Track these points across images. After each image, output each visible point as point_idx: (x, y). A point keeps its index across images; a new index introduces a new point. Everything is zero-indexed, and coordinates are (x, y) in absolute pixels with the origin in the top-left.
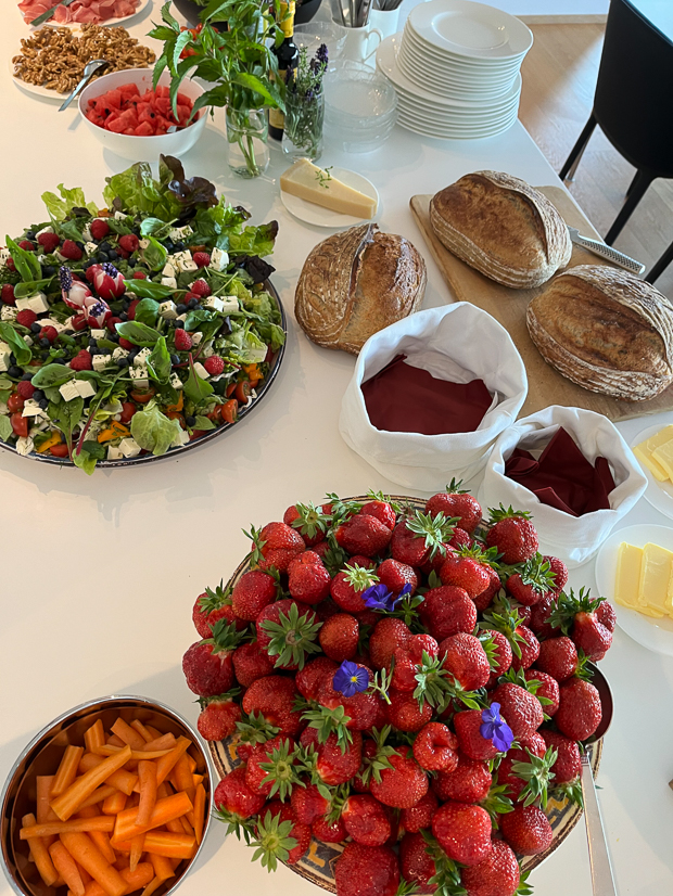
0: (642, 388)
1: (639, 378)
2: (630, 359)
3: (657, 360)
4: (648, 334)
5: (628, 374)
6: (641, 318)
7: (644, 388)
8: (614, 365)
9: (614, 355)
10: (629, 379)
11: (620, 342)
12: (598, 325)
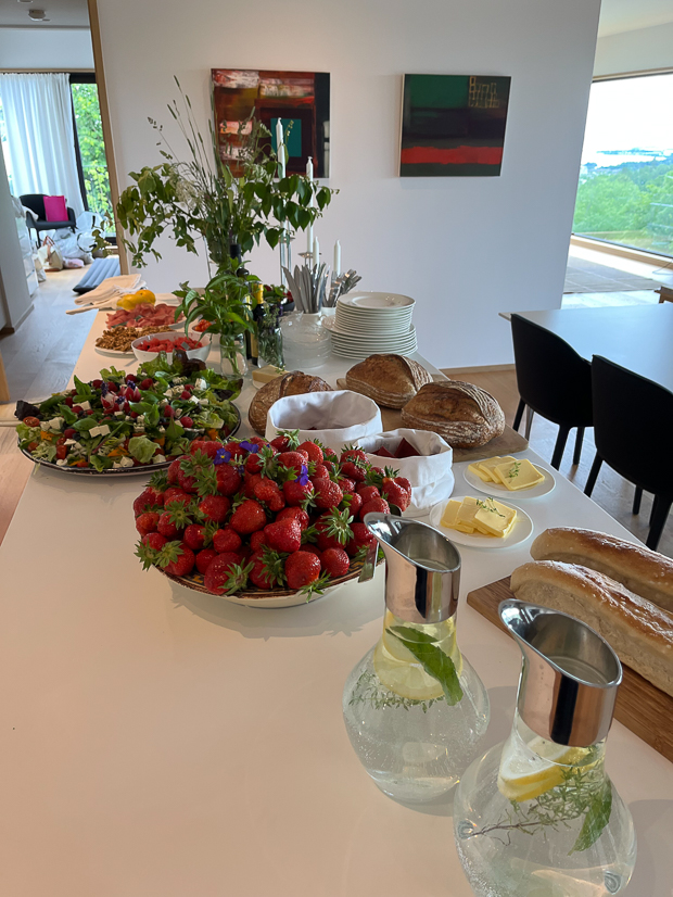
0: (469, 432)
1: (465, 425)
2: (457, 414)
3: (476, 415)
4: (467, 401)
5: (457, 423)
6: (461, 392)
7: (470, 432)
8: (448, 419)
9: (448, 415)
10: (459, 427)
11: (450, 407)
12: (437, 401)
